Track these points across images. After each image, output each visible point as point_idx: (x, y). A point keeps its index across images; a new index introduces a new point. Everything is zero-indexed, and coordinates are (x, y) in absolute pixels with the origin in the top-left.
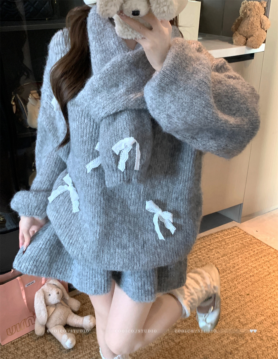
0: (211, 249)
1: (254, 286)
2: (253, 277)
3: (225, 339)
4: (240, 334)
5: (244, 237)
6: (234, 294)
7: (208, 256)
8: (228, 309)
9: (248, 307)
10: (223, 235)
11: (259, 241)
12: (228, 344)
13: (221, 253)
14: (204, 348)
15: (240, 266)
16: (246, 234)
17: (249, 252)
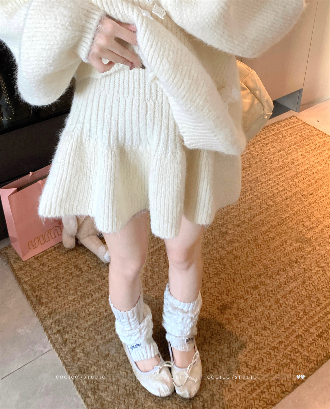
0: (266, 144)
1: (318, 184)
2: (317, 174)
3: (288, 247)
4: (306, 239)
5: (303, 129)
6: (294, 194)
7: (263, 151)
8: (289, 211)
9: (312, 209)
10: (280, 127)
11: (321, 132)
12: (292, 251)
13: (277, 147)
14: (263, 257)
15: (300, 162)
16: (306, 125)
17: (310, 145)
